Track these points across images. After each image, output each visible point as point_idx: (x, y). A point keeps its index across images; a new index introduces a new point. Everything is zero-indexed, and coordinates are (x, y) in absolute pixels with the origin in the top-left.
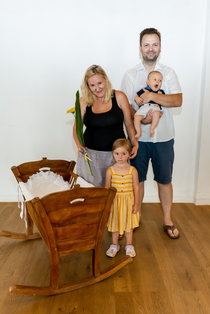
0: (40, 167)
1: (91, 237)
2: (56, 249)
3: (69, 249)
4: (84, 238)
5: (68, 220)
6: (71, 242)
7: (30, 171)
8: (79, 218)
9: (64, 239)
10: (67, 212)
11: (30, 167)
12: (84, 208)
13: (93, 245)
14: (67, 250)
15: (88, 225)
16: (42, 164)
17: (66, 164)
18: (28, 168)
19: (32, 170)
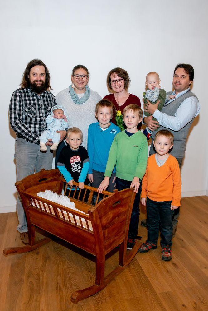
1: (122, 232)
2: (104, 250)
3: (110, 247)
4: (119, 234)
5: (111, 222)
6: (112, 241)
8: (117, 218)
9: (108, 239)
10: (110, 215)
11: (32, 180)
12: (120, 208)
13: (123, 239)
14: (109, 248)
15: (121, 223)
16: (41, 175)
18: (30, 182)
19: (33, 183)
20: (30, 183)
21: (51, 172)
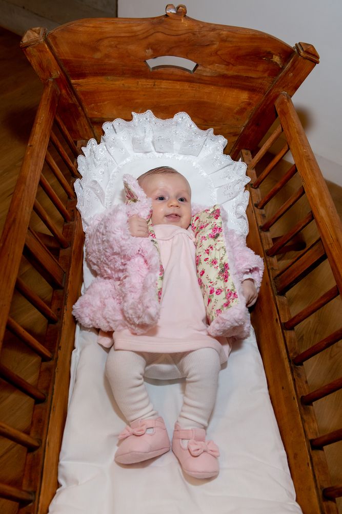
0: (149, 52)
16: (160, 36)
17: (270, 55)
18: (95, 49)
19: (112, 61)
21: (223, 40)
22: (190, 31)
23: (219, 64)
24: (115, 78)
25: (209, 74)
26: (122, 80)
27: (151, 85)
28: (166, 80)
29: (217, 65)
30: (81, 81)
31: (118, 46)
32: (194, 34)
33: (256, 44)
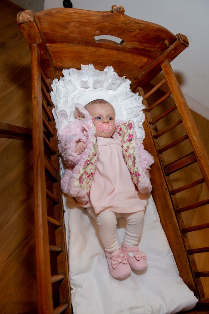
0: (98, 32)
7: (71, 35)
11: (73, 24)
16: (106, 24)
17: (164, 40)
18: (66, 28)
19: (75, 35)
20: (66, 31)
21: (141, 30)
22: (124, 23)
23: (136, 42)
24: (74, 45)
25: (129, 47)
26: (79, 46)
27: (95, 50)
28: (104, 48)
29: (135, 42)
30: (53, 45)
31: (80, 27)
32: (126, 25)
33: (158, 33)
